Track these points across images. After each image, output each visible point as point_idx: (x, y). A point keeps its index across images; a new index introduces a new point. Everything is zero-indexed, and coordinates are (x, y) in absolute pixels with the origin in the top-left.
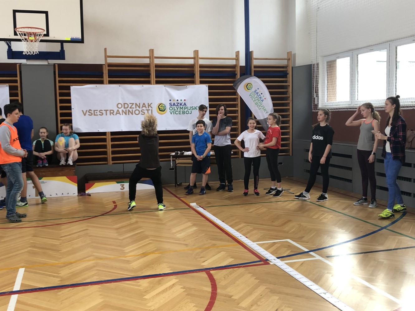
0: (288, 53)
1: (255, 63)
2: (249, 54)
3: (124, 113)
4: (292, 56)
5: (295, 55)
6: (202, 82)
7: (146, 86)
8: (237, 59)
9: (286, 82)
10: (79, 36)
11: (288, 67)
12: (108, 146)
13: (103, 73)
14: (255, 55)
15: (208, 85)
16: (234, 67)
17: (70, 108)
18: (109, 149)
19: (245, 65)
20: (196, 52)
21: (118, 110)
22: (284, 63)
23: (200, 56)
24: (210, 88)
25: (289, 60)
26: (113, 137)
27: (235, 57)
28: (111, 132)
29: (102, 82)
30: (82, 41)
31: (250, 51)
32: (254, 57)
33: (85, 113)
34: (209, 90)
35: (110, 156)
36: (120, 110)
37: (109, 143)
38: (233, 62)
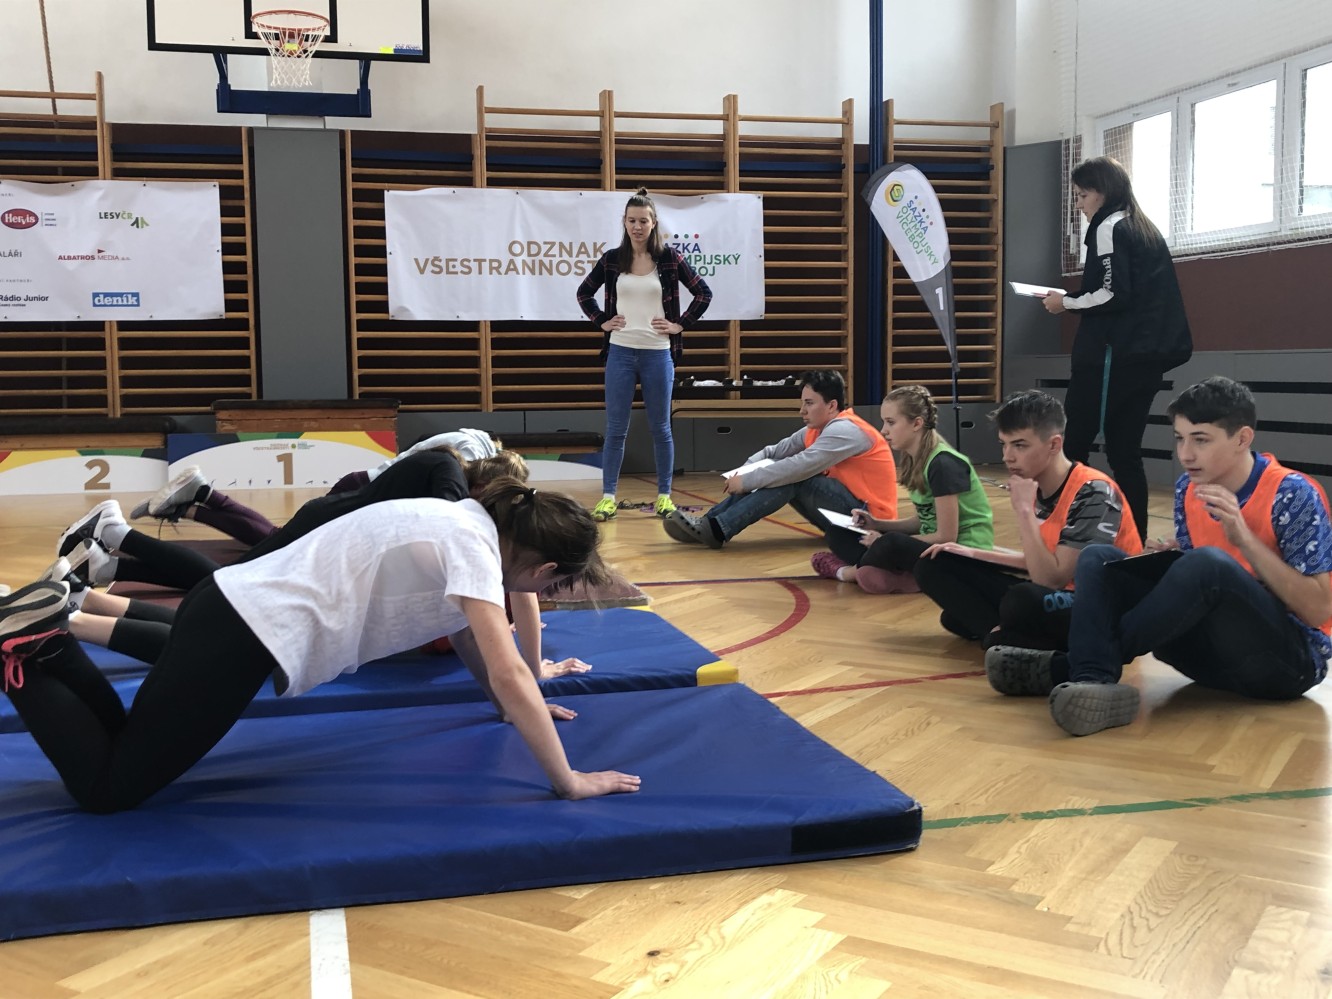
0: (992, 107)
1: (899, 133)
2: (880, 111)
3: (527, 270)
4: (1005, 117)
5: (1012, 114)
6: (744, 187)
7: (589, 194)
8: (847, 121)
9: (986, 190)
10: (417, 43)
11: (992, 149)
12: (483, 360)
13: (472, 157)
14: (898, 113)
15: (761, 194)
16: (837, 144)
17: (382, 251)
18: (487, 371)
19: (868, 143)
20: (731, 101)
21: (512, 261)
22: (982, 135)
23: (742, 111)
24: (768, 203)
25: (995, 126)
26: (496, 335)
27: (839, 116)
28: (492, 322)
29: (468, 182)
30: (423, 57)
31: (884, 100)
32: (895, 117)
33: (422, 266)
34: (765, 208)
35: (488, 389)
36: (518, 261)
37: (486, 353)
38: (836, 132)
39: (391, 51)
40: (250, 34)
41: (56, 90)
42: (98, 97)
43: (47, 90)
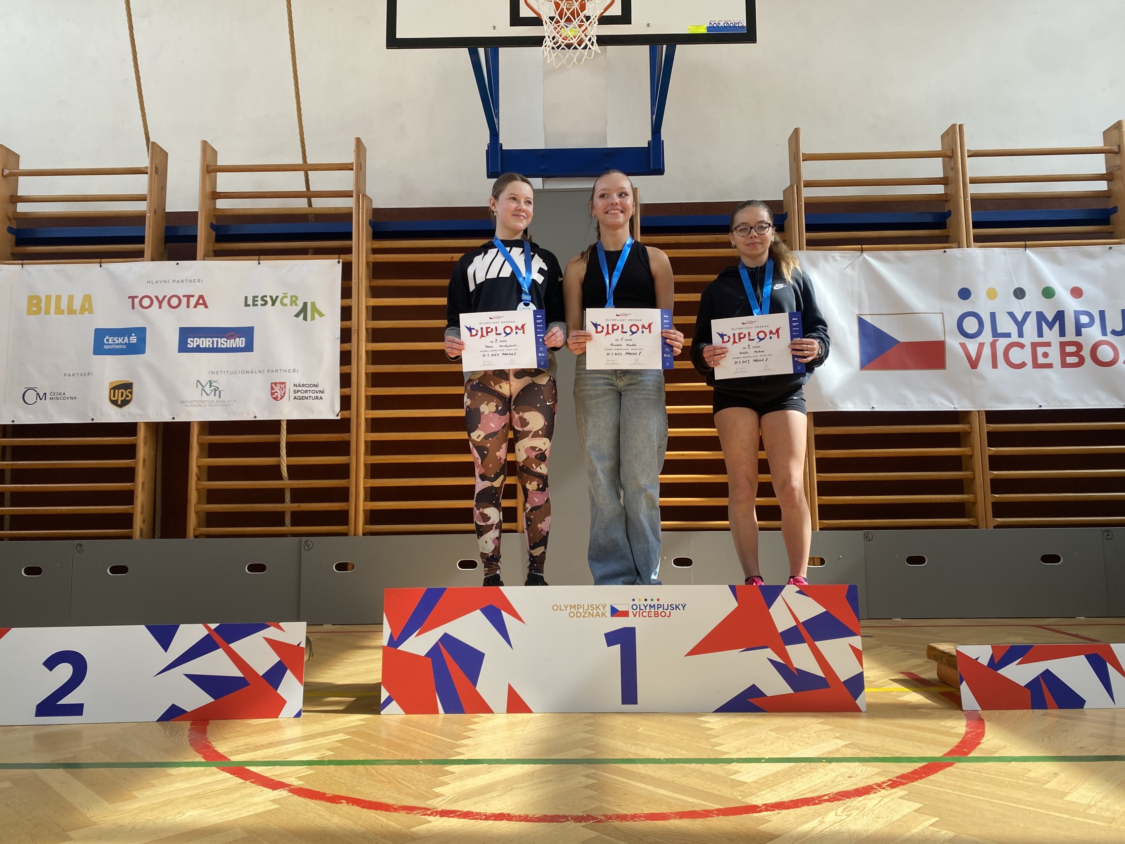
10: (740, 18)
20: (1114, 131)
30: (748, 35)
39: (703, 30)
40: (516, 20)
41: (309, 161)
42: (358, 166)
43: (301, 162)
